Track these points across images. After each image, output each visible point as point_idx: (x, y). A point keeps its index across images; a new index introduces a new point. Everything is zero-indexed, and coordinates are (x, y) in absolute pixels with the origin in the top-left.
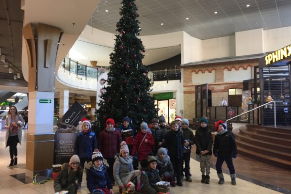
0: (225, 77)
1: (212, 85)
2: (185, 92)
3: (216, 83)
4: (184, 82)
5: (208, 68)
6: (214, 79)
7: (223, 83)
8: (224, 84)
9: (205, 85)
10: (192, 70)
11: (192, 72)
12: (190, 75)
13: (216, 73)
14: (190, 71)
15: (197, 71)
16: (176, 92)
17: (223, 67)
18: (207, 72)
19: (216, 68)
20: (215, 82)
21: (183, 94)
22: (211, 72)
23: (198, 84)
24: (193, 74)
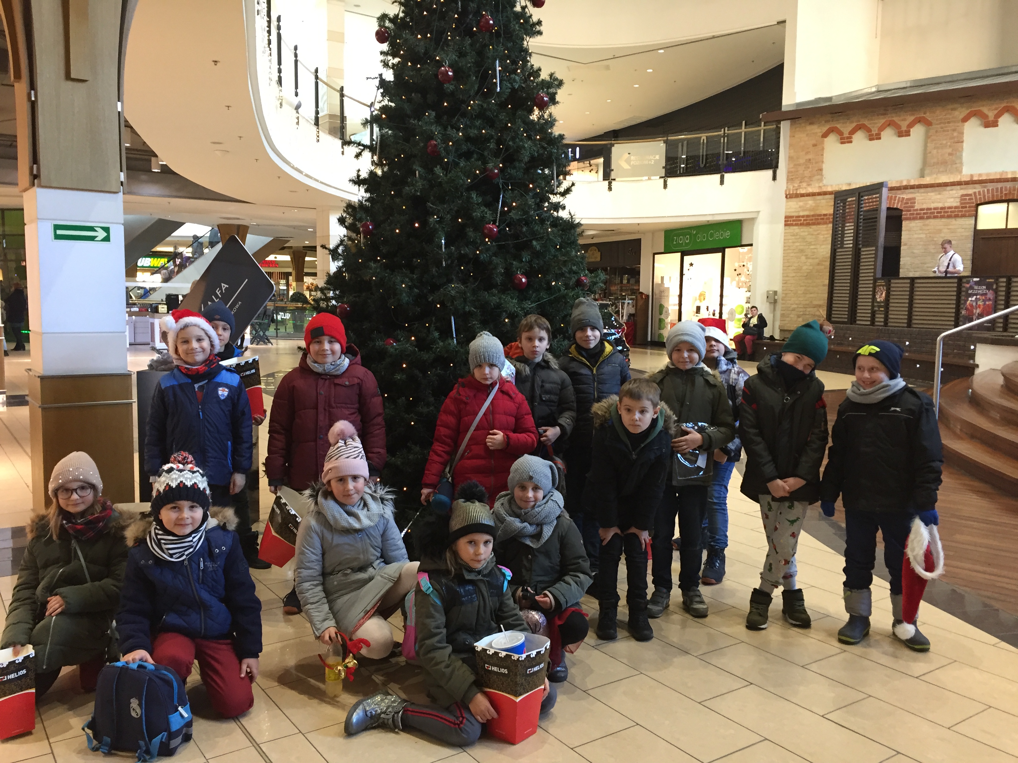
0: (966, 155)
1: (906, 187)
2: (790, 221)
3: (927, 180)
4: (790, 179)
5: (896, 119)
6: (919, 165)
7: (957, 178)
8: (959, 183)
9: (876, 188)
10: (825, 129)
11: (825, 135)
12: (818, 147)
13: (927, 137)
14: (818, 129)
15: (846, 129)
16: (752, 220)
17: (961, 112)
18: (888, 135)
19: (928, 116)
20: (922, 176)
21: (780, 226)
22: (907, 134)
23: (845, 188)
24: (831, 142)
